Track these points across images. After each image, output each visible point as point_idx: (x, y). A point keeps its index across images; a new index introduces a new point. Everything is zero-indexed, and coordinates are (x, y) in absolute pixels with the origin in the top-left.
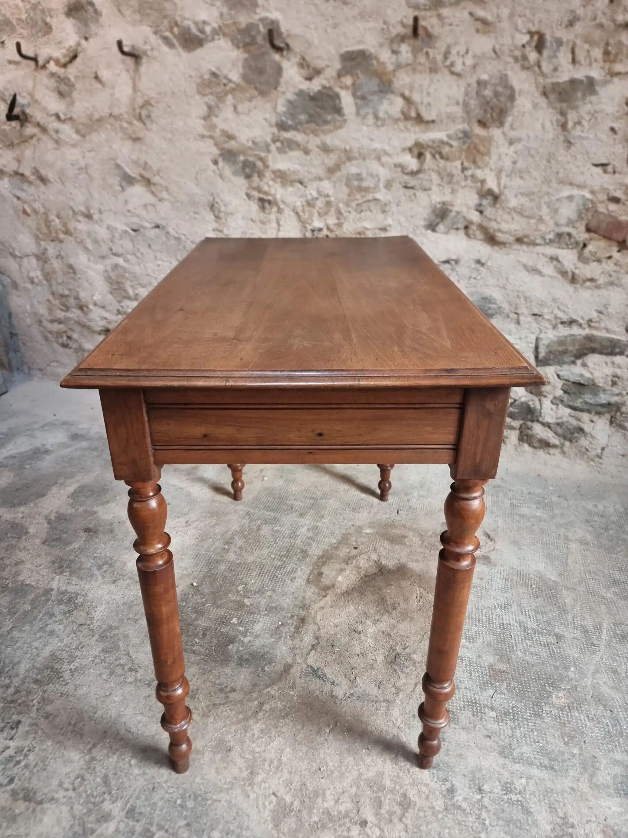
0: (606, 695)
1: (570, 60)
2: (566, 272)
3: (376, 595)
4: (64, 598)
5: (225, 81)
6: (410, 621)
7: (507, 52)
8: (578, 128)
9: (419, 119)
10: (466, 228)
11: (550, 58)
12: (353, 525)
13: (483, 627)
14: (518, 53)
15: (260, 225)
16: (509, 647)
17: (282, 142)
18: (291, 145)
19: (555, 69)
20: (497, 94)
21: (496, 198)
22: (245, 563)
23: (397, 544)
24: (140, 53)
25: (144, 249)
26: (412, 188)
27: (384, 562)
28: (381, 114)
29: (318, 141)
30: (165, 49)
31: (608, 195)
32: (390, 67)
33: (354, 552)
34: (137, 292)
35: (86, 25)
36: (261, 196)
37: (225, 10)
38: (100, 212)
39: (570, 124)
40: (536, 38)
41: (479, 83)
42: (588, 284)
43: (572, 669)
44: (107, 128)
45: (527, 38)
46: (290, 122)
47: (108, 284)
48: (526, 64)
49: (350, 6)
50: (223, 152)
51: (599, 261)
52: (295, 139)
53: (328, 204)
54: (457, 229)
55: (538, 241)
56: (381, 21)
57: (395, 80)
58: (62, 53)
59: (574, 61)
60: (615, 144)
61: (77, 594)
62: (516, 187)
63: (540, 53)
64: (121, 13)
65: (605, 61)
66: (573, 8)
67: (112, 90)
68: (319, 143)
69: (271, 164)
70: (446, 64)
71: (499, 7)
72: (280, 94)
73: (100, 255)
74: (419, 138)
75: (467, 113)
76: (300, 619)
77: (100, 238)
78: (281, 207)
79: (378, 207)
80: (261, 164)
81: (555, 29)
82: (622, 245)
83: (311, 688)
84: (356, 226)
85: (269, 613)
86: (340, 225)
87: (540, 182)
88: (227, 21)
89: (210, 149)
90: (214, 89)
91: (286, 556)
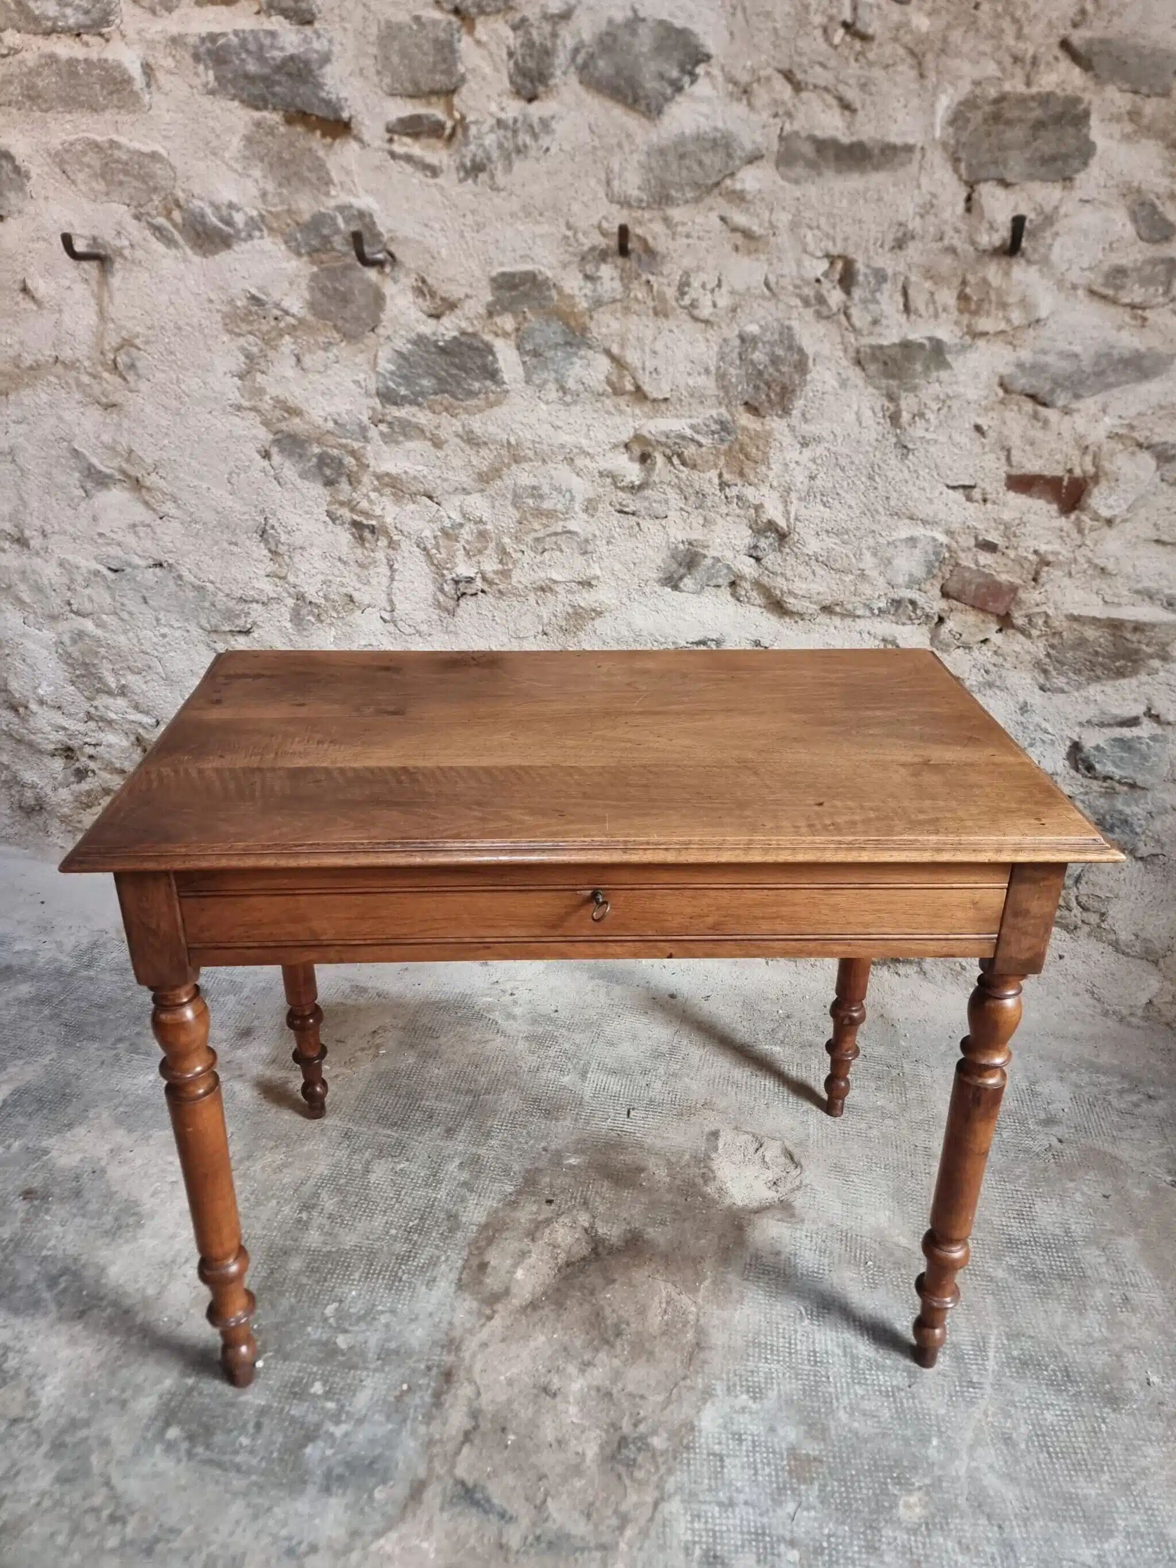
0: (992, 1493)
1: (901, 307)
3: (586, 1306)
5: (278, 313)
6: (648, 1361)
7: (791, 288)
8: (920, 423)
9: (639, 394)
10: (733, 584)
11: (864, 301)
12: (545, 1149)
13: (778, 1361)
14: (809, 291)
15: (358, 570)
16: (825, 1402)
17: (390, 424)
18: (406, 430)
19: (875, 322)
20: (775, 360)
21: (782, 537)
22: (340, 1252)
23: (627, 1186)
24: (110, 252)
25: (133, 604)
26: (633, 514)
27: (602, 1230)
28: (571, 384)
29: (457, 425)
30: (159, 247)
31: (976, 538)
32: (584, 305)
34: (123, 682)
36: (355, 517)
37: (270, 187)
38: (44, 535)
39: (905, 417)
40: (839, 265)
41: (742, 339)
43: (935, 1442)
44: (49, 383)
45: (825, 265)
46: (403, 391)
47: (65, 667)
48: (825, 312)
49: (503, 194)
50: (279, 436)
51: (967, 647)
52: (414, 420)
53: (482, 535)
54: (719, 586)
55: (858, 613)
56: (562, 222)
57: (592, 325)
59: (907, 309)
60: (984, 454)
62: (818, 521)
63: (848, 292)
64: (68, 177)
65: (961, 311)
66: (902, 218)
67: (57, 315)
68: (460, 429)
69: (372, 462)
70: (682, 303)
71: (772, 210)
72: (382, 340)
73: (47, 613)
74: (641, 427)
75: (725, 389)
76: (442, 1374)
77: (46, 582)
78: (395, 538)
79: (575, 545)
80: (353, 461)
81: (872, 253)
82: (1005, 622)
83: (462, 1530)
84: (535, 577)
85: (383, 1365)
86: (505, 574)
87: (858, 512)
88: (275, 205)
89: (254, 431)
90: (256, 326)
91: (419, 1230)
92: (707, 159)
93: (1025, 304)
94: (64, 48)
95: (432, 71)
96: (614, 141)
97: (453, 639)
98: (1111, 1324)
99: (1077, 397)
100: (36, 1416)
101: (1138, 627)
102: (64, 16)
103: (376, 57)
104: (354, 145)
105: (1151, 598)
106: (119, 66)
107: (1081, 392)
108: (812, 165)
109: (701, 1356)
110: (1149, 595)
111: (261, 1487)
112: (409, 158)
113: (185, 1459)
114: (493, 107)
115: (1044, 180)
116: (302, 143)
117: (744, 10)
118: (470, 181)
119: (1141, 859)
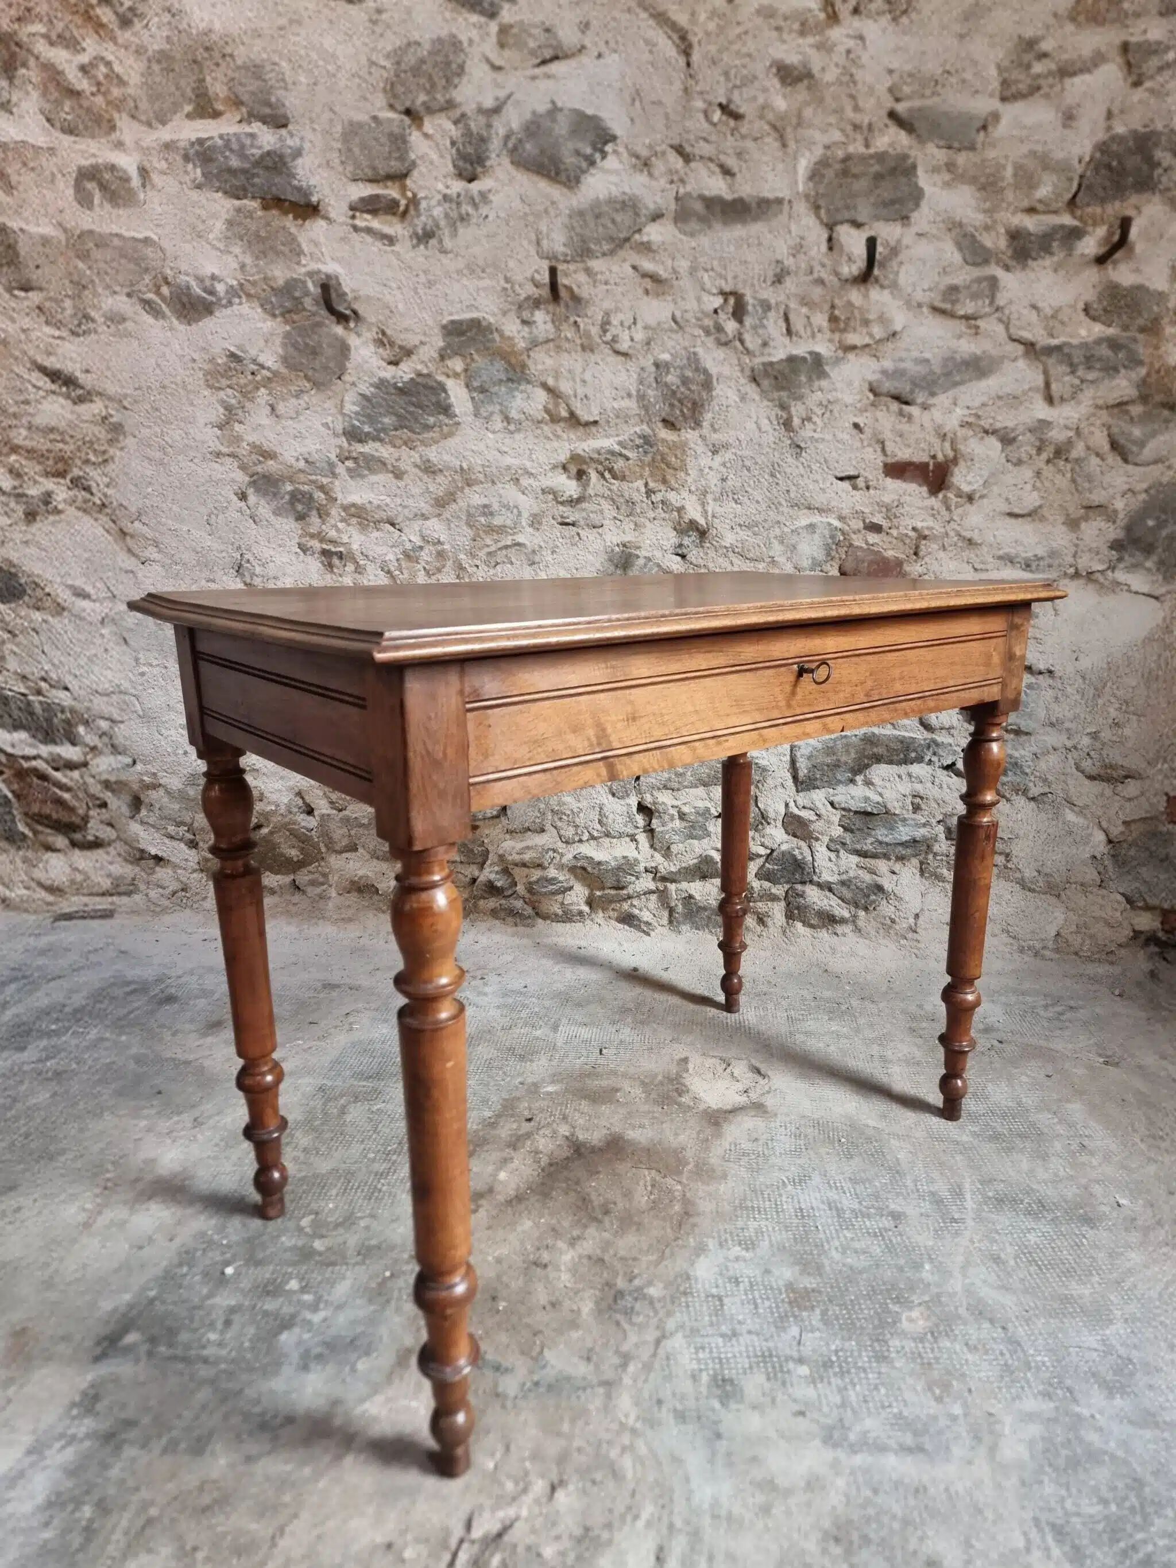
0: (990, 1302)
1: (784, 330)
3: (572, 1194)
5: (255, 367)
6: (638, 1230)
7: (694, 321)
8: (808, 426)
9: (574, 420)
11: (754, 328)
12: (522, 1083)
13: (767, 1219)
14: (708, 322)
16: (816, 1246)
17: (355, 459)
18: (370, 464)
19: (765, 344)
20: (685, 381)
21: (703, 533)
22: (316, 1176)
23: (603, 1103)
26: (573, 525)
27: (582, 1137)
28: (514, 414)
29: (415, 457)
30: (149, 319)
31: (864, 521)
32: (522, 345)
33: (527, 1127)
36: (325, 547)
37: (248, 260)
39: (796, 422)
40: (732, 301)
41: (657, 365)
43: (927, 1267)
45: (718, 301)
46: (367, 429)
48: (723, 339)
49: (451, 256)
50: (255, 478)
52: (377, 454)
53: (440, 555)
56: (501, 277)
57: (530, 363)
59: (789, 332)
60: (863, 447)
62: (731, 516)
63: (741, 322)
65: (832, 331)
66: (778, 258)
68: (418, 460)
69: (339, 496)
70: (605, 339)
71: (674, 259)
72: (348, 386)
74: (576, 448)
75: (645, 408)
78: (361, 563)
79: (523, 557)
80: (323, 496)
81: (757, 288)
85: (364, 1259)
87: (764, 506)
88: (252, 275)
89: (232, 476)
90: (234, 380)
92: (618, 218)
93: (883, 320)
95: (388, 158)
96: (541, 208)
98: (1075, 1165)
99: (933, 394)
103: (340, 151)
104: (321, 223)
105: (1013, 564)
106: (118, 168)
107: (935, 389)
108: (702, 219)
109: (691, 1221)
110: (1010, 560)
112: (369, 230)
114: (440, 186)
115: (886, 220)
116: (276, 224)
117: (641, 101)
118: (422, 247)
119: (1033, 799)
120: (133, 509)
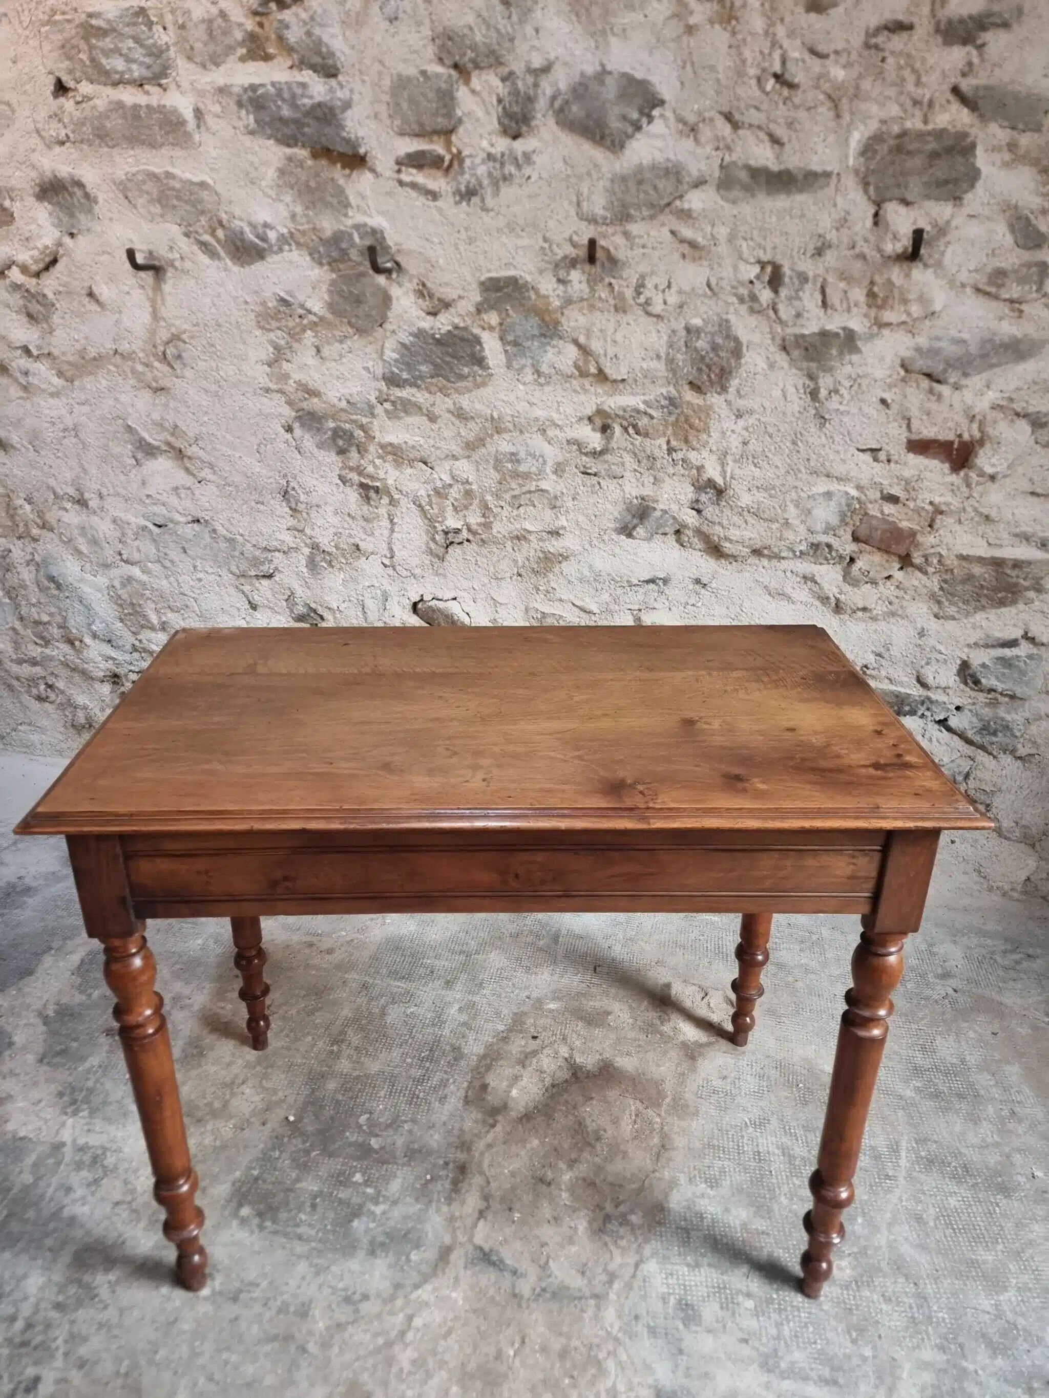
0: (908, 1259)
1: (820, 303)
2: (828, 598)
4: (85, 1158)
5: (301, 311)
6: (624, 1158)
7: (729, 288)
8: (835, 398)
9: (601, 376)
10: (678, 532)
11: (790, 299)
12: (528, 998)
13: (730, 1159)
14: (744, 291)
15: (364, 523)
16: (769, 1190)
17: (394, 403)
18: (407, 407)
19: (798, 315)
20: (715, 348)
21: (720, 493)
22: (367, 1076)
23: (597, 1026)
24: (163, 263)
25: (174, 554)
26: (595, 475)
27: (579, 1059)
28: (544, 368)
30: (204, 259)
31: (882, 492)
32: (557, 303)
33: (533, 1045)
34: (164, 619)
35: (72, 215)
36: (363, 480)
37: (299, 209)
38: (101, 496)
39: (823, 393)
40: (769, 269)
41: (688, 330)
42: (860, 614)
43: (860, 1220)
44: (109, 370)
45: (757, 269)
46: (405, 375)
47: (116, 607)
48: (757, 308)
49: (492, 214)
50: (300, 413)
51: (874, 583)
52: (413, 399)
53: (468, 494)
54: (666, 534)
55: (783, 555)
56: (540, 236)
57: (563, 320)
58: (32, 257)
59: (824, 304)
60: (889, 422)
61: (105, 1149)
62: (750, 478)
63: (776, 291)
64: (130, 202)
65: (869, 306)
66: (821, 231)
67: (117, 315)
68: (452, 407)
69: (377, 435)
70: (639, 301)
71: (713, 226)
72: (388, 334)
73: (101, 561)
74: (602, 403)
75: (674, 371)
76: (458, 1167)
77: (102, 536)
78: (396, 497)
79: (546, 501)
80: (362, 434)
81: (796, 260)
82: (906, 561)
83: (483, 1284)
84: (512, 527)
85: (409, 1161)
86: (487, 526)
87: (783, 471)
88: (302, 224)
89: (280, 410)
90: (284, 323)
91: (430, 1058)
92: (661, 185)
93: (922, 299)
94: (129, 96)
95: (435, 115)
96: (584, 170)
97: (442, 581)
98: (1002, 1131)
99: (966, 375)
100: (134, 1200)
101: (1017, 564)
102: (130, 70)
103: (388, 104)
104: (369, 175)
105: (1027, 540)
106: (175, 111)
107: (969, 371)
108: (746, 188)
109: (667, 1155)
110: (1026, 538)
111: (320, 1251)
112: (414, 186)
113: (256, 1231)
114: (485, 144)
115: (937, 199)
116: (325, 174)
117: (693, 64)
118: (464, 204)
119: (1020, 758)
120: (191, 434)
